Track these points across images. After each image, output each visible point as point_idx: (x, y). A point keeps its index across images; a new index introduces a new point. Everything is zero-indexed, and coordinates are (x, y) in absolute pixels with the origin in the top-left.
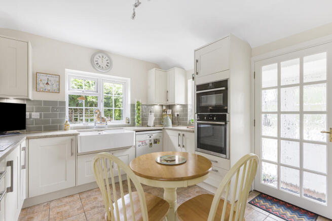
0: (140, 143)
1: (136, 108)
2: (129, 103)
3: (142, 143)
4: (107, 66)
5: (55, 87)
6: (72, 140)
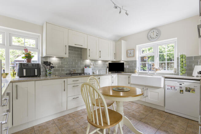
0: (170, 87)
1: (179, 60)
2: (177, 57)
3: (171, 88)
4: (157, 36)
5: (133, 55)
6: (129, 77)
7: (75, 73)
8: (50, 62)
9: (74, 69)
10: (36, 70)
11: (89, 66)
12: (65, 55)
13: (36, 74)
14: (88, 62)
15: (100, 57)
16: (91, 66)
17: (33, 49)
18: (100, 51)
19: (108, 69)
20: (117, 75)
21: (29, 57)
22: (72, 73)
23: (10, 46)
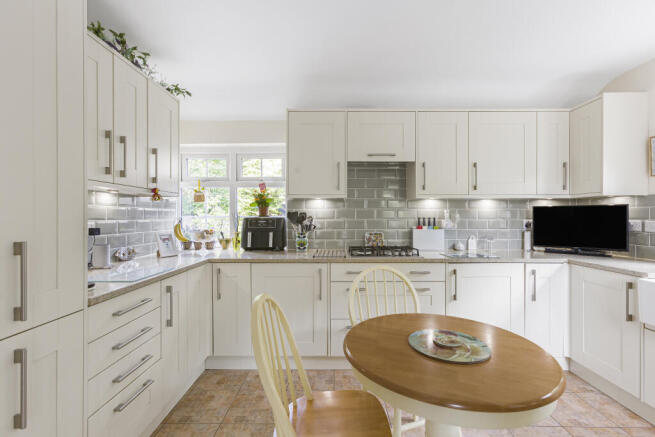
6: (630, 286)
7: (380, 244)
8: (305, 214)
9: (375, 231)
10: (271, 234)
11: (433, 223)
12: (338, 192)
13: (271, 245)
14: (429, 206)
15: (475, 188)
16: (444, 223)
17: (275, 182)
18: (475, 165)
19: (528, 236)
20: (566, 266)
21: (262, 202)
22: (370, 244)
23: (237, 180)
